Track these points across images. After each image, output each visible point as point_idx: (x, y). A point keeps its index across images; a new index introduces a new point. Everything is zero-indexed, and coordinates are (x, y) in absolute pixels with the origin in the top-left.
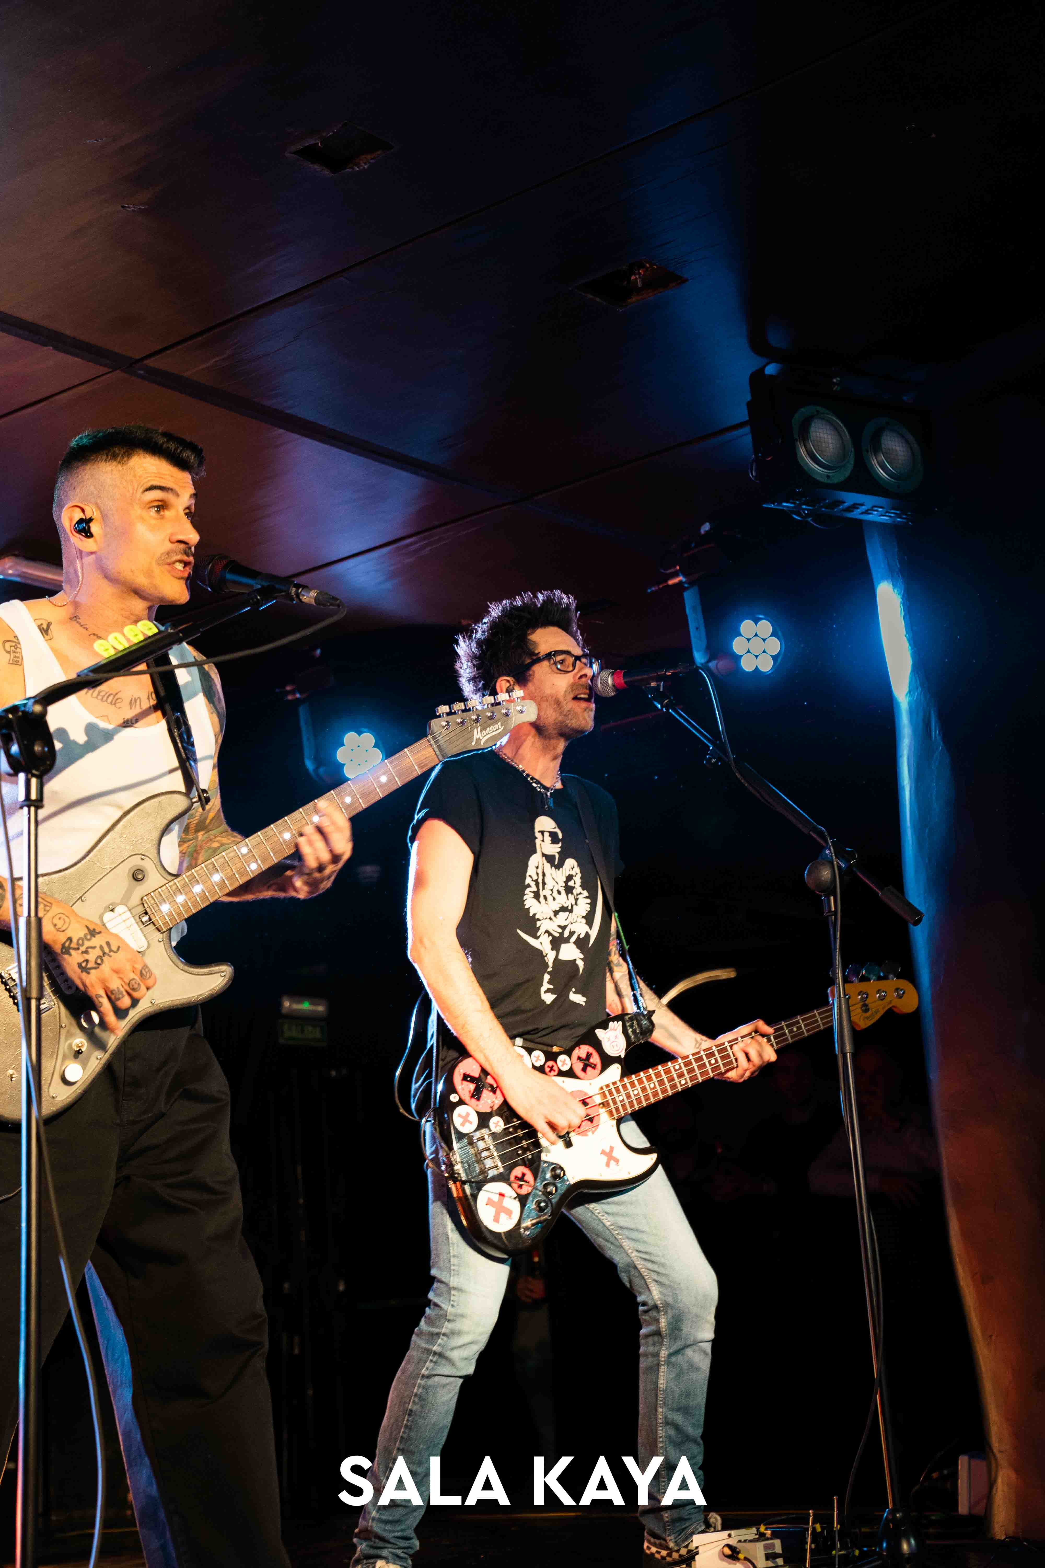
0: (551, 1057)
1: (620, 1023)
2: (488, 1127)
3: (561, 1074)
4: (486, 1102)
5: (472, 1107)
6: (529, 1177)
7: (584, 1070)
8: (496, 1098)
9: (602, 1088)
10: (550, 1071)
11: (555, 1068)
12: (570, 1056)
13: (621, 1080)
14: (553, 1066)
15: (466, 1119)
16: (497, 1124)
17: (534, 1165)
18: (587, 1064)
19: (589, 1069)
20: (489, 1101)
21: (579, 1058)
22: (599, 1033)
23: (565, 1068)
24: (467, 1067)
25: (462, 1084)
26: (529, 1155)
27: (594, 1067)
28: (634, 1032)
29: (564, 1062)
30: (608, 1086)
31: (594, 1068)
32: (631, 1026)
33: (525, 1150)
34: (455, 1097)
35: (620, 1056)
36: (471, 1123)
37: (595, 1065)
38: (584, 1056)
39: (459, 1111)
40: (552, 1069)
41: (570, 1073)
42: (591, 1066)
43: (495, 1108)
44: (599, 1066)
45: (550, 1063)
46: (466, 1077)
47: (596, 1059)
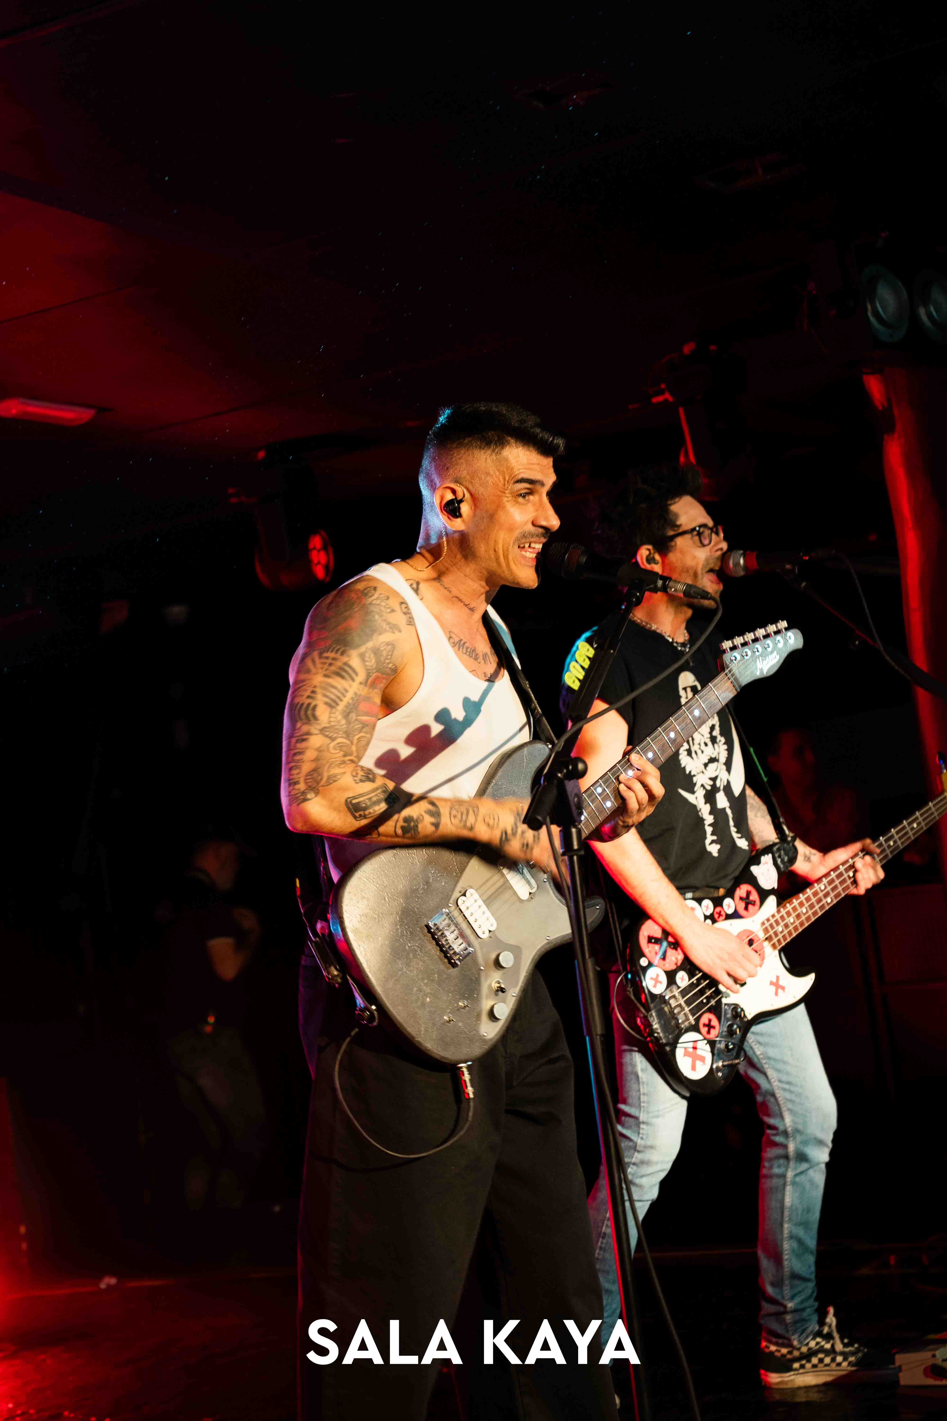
0: (718, 902)
1: (770, 855)
2: (675, 983)
3: (728, 917)
4: (671, 960)
5: (660, 967)
6: (715, 1022)
7: (746, 909)
8: (679, 954)
9: (763, 924)
10: (719, 917)
11: (723, 913)
12: (733, 898)
13: (779, 911)
14: (720, 912)
15: (656, 981)
16: (683, 979)
17: (717, 1010)
18: (748, 902)
19: (750, 907)
20: (674, 959)
21: (741, 898)
22: (754, 869)
23: (730, 911)
24: (648, 929)
25: (648, 947)
26: (713, 1002)
27: (753, 903)
28: (782, 861)
29: (729, 905)
30: (768, 920)
31: (754, 905)
32: (780, 856)
33: (708, 999)
34: (644, 962)
35: (774, 888)
36: (661, 983)
37: (755, 902)
38: (744, 895)
39: (651, 973)
40: (720, 914)
41: (736, 915)
42: (751, 904)
43: (679, 964)
44: (758, 902)
45: (718, 909)
46: (650, 939)
47: (754, 896)
